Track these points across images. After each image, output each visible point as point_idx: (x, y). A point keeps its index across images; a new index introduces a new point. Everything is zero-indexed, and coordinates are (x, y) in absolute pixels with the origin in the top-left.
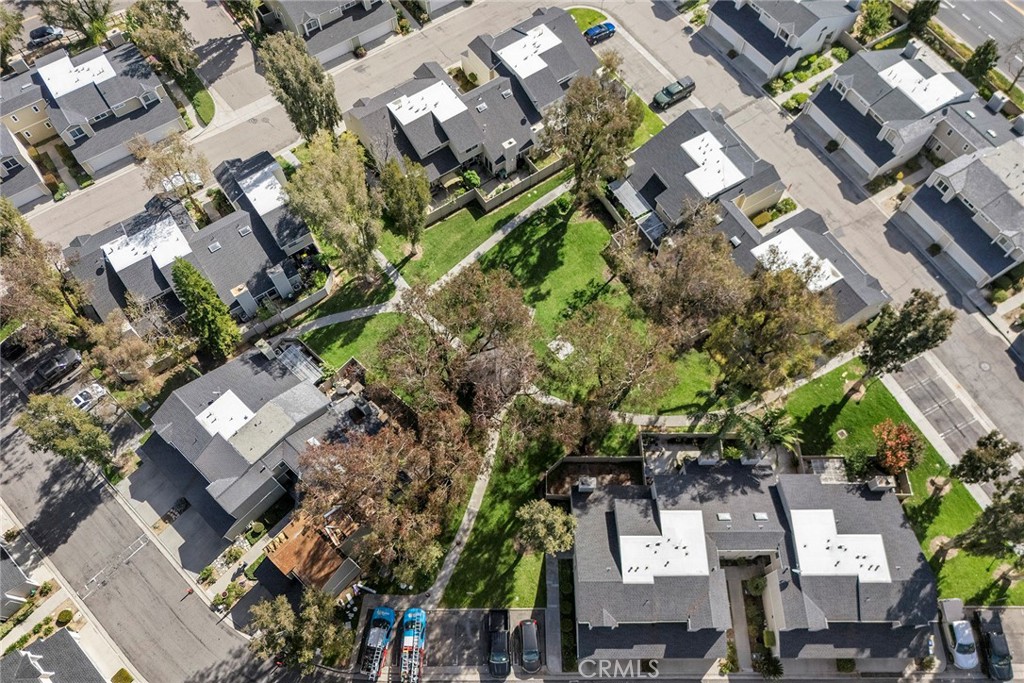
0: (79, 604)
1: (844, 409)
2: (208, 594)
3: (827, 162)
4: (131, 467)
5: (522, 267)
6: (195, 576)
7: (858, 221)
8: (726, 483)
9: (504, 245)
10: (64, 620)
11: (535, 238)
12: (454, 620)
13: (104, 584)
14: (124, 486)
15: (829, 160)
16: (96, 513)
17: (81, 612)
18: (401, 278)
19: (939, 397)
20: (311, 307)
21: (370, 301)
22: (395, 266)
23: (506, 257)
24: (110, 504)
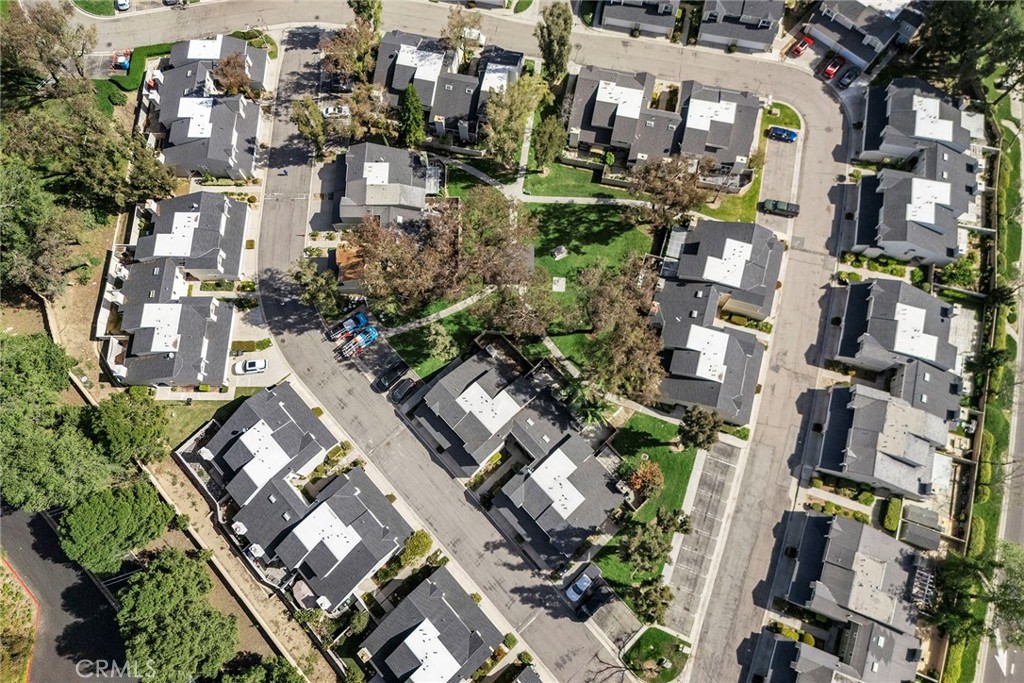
0: (262, 199)
1: (660, 448)
2: (309, 243)
3: (823, 327)
4: (329, 160)
5: (586, 228)
6: (311, 231)
7: (796, 373)
8: (552, 413)
9: (590, 208)
10: (252, 200)
11: (610, 219)
12: (386, 350)
13: (277, 200)
14: (320, 165)
15: (825, 327)
16: (300, 167)
17: (260, 203)
18: (523, 179)
19: (717, 491)
20: (469, 155)
21: (497, 178)
22: (527, 170)
23: (584, 215)
24: (308, 168)
